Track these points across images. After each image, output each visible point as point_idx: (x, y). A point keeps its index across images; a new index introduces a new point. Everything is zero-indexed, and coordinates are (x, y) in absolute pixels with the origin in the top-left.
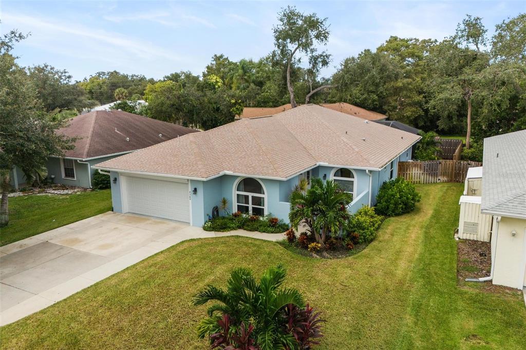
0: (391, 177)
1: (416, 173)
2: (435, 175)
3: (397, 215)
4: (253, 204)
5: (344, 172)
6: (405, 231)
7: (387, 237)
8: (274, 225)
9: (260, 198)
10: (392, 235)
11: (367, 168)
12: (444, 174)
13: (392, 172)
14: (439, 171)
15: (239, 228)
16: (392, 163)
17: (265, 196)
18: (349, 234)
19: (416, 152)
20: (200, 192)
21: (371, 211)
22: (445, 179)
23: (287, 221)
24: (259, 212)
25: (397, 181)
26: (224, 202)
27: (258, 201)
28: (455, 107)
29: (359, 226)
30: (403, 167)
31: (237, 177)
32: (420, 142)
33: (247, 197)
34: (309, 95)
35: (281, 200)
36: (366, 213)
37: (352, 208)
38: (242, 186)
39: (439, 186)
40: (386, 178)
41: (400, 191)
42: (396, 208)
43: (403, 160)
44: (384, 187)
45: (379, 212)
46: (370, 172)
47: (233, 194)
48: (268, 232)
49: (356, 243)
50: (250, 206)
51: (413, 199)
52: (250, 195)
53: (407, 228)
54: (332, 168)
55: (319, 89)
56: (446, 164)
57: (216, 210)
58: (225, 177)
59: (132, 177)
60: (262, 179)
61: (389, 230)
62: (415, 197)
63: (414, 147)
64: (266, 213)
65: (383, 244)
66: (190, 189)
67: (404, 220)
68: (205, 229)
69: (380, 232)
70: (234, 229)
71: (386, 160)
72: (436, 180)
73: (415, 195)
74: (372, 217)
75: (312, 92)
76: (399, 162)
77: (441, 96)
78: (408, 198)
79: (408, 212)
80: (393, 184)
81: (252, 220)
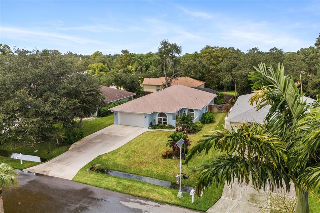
0: (206, 111)
1: (215, 109)
2: (222, 110)
3: (208, 123)
4: (163, 121)
5: (191, 110)
6: (210, 128)
7: (204, 130)
8: (171, 127)
9: (165, 119)
10: (206, 129)
11: (198, 109)
12: (225, 109)
13: (206, 109)
14: (223, 108)
15: (160, 128)
16: (206, 107)
17: (167, 118)
18: (193, 129)
19: (215, 101)
20: (148, 117)
21: (200, 122)
22: (225, 111)
23: (175, 126)
24: (165, 123)
25: (208, 112)
26: (154, 120)
27: (164, 120)
28: (229, 84)
29: (197, 126)
30: (210, 107)
31: (158, 112)
32: (217, 97)
33: (161, 119)
34: (173, 75)
35: (172, 119)
36: (198, 123)
37: (194, 121)
38: (159, 116)
39: (223, 114)
40: (204, 112)
41: (208, 116)
42: (207, 121)
43: (210, 105)
44: (204, 114)
45: (202, 122)
46: (199, 110)
47: (157, 118)
48: (169, 129)
49: (196, 131)
50: (162, 121)
51: (212, 118)
52: (162, 118)
53: (210, 127)
54: (187, 109)
55: (177, 73)
56: (225, 106)
57: (151, 123)
58: (155, 112)
59: (122, 113)
60: (167, 113)
61: (205, 127)
62: (213, 118)
63: (215, 99)
64: (168, 123)
65: (203, 131)
66: (144, 116)
67: (210, 125)
68: (149, 129)
69: (202, 128)
70: (158, 128)
71: (204, 106)
72: (222, 111)
73: (213, 117)
74: (200, 124)
75: (174, 75)
76: (209, 105)
77: (224, 80)
78: (211, 118)
79: (211, 123)
80: (206, 113)
81: (163, 126)
